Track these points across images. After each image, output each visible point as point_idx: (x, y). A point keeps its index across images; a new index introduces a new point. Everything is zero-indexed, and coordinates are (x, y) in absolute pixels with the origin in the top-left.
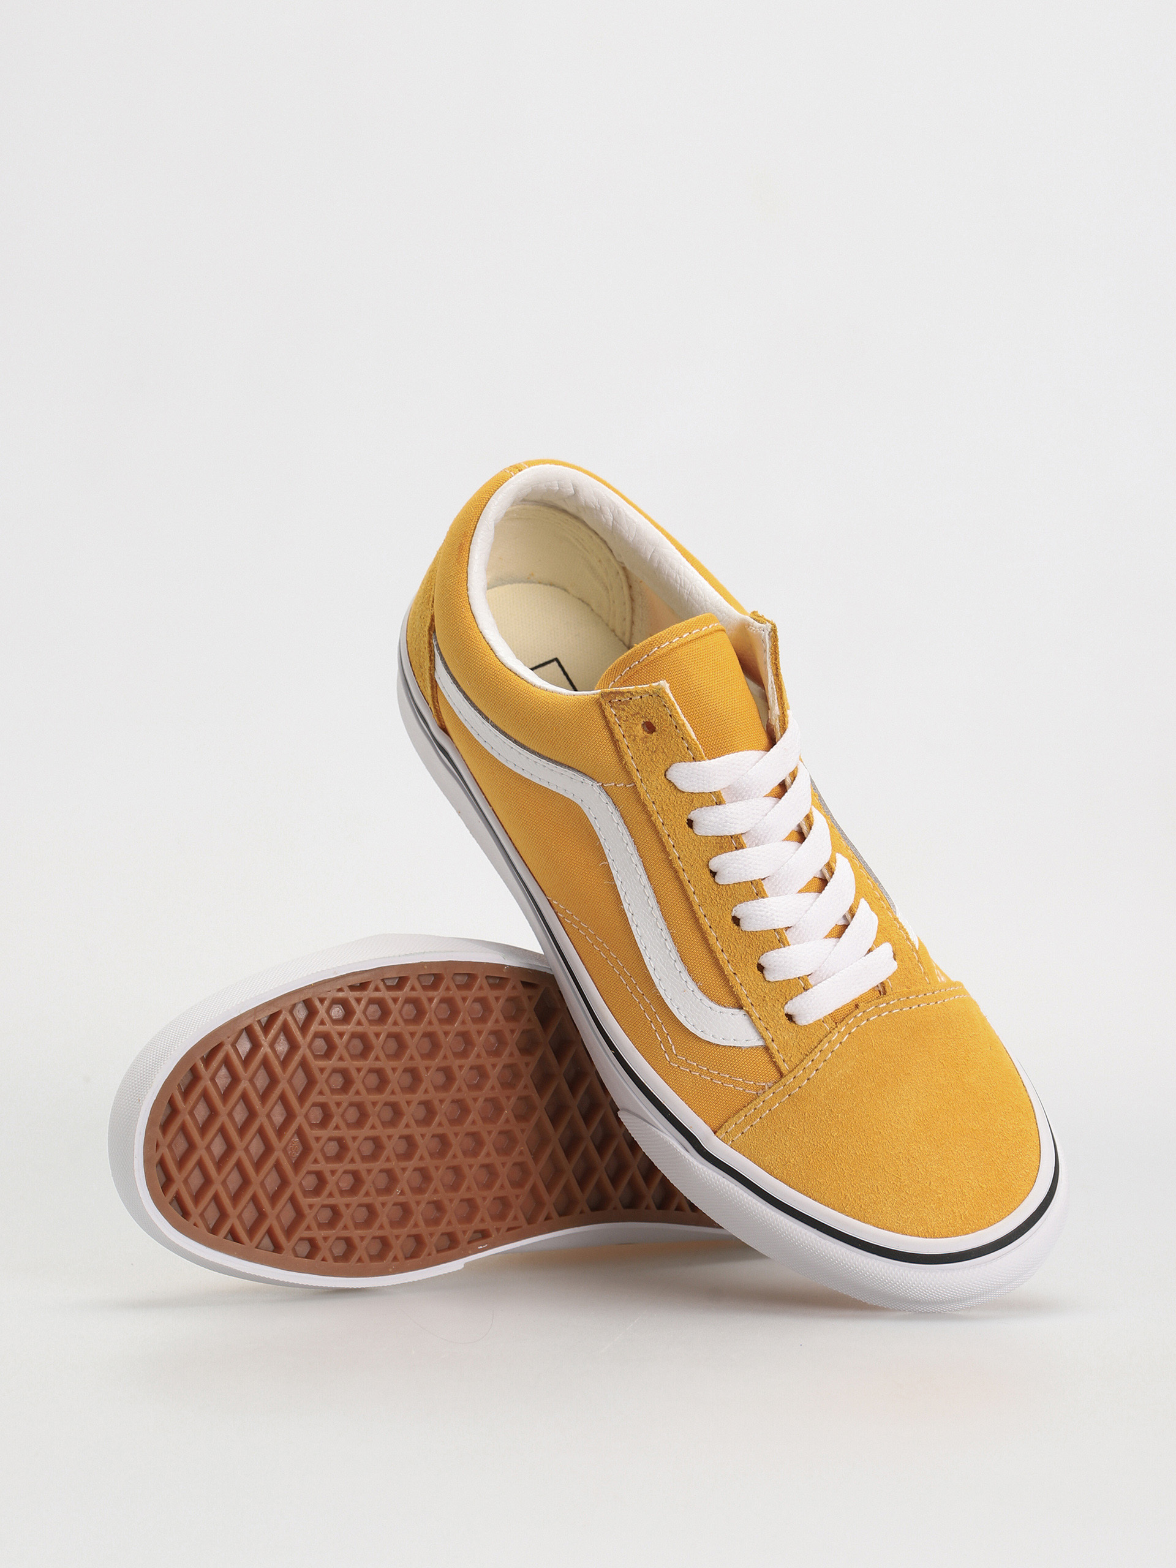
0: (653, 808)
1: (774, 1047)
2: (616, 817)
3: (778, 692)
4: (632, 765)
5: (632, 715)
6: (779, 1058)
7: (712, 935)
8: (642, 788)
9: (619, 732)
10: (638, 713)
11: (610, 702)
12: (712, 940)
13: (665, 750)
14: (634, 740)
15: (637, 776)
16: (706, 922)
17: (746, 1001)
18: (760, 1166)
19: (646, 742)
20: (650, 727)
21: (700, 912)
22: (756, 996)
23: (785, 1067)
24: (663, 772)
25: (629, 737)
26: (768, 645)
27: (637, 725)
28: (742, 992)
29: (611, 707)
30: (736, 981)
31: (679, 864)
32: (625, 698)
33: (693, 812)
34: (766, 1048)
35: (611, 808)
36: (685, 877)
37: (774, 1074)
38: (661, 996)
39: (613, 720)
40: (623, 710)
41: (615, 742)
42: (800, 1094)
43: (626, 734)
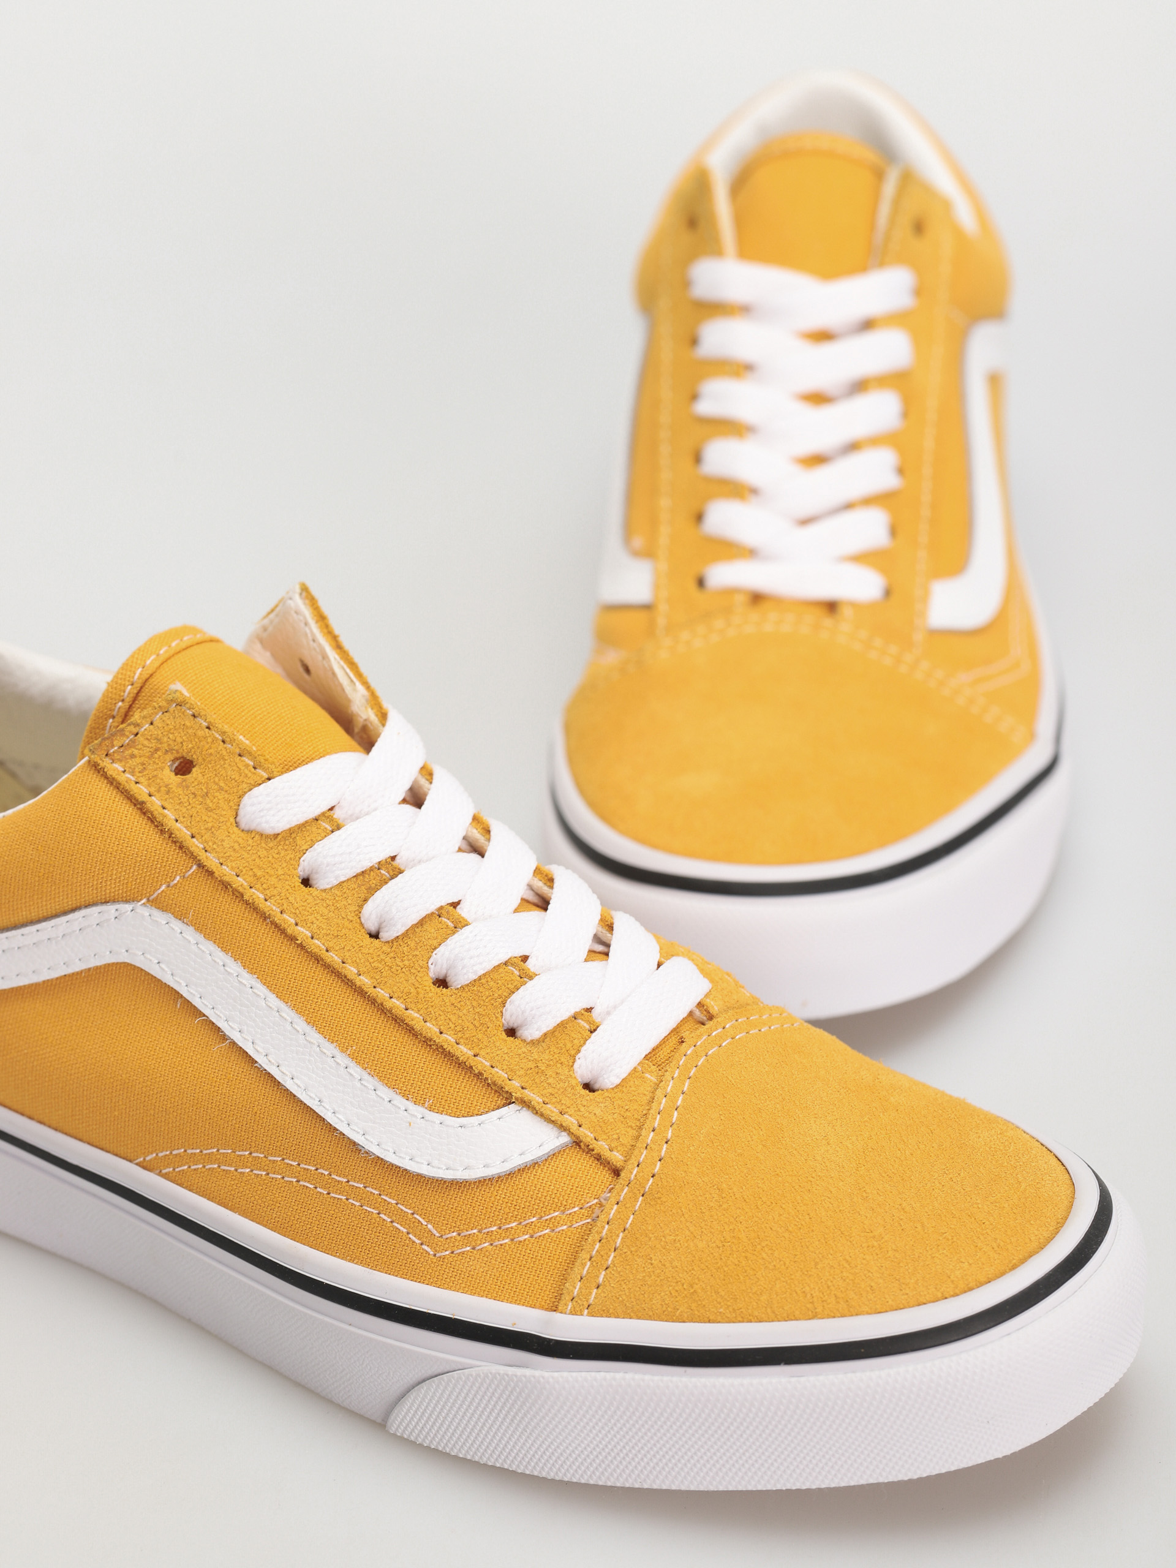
0: (240, 882)
1: (586, 1134)
2: (191, 934)
3: (352, 669)
4: (182, 831)
5: (149, 758)
6: (601, 1147)
7: (414, 1017)
8: (211, 861)
9: (141, 791)
10: (157, 750)
11: (107, 755)
12: (418, 1024)
13: (222, 784)
14: (168, 793)
15: (196, 845)
16: (397, 1005)
17: (514, 1086)
18: (650, 1318)
19: (187, 787)
20: (184, 767)
21: (382, 994)
22: (522, 1072)
23: (617, 1157)
24: (232, 820)
25: (159, 791)
26: (307, 612)
27: (162, 769)
28: (499, 1074)
29: (113, 761)
30: (482, 1064)
31: (317, 945)
32: (128, 737)
33: (302, 859)
34: (577, 1143)
35: (177, 925)
36: (334, 958)
37: (605, 1176)
38: (378, 1157)
39: (123, 778)
40: (133, 756)
41: (140, 807)
42: (660, 1184)
43: (153, 790)
